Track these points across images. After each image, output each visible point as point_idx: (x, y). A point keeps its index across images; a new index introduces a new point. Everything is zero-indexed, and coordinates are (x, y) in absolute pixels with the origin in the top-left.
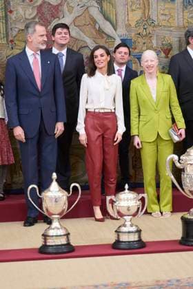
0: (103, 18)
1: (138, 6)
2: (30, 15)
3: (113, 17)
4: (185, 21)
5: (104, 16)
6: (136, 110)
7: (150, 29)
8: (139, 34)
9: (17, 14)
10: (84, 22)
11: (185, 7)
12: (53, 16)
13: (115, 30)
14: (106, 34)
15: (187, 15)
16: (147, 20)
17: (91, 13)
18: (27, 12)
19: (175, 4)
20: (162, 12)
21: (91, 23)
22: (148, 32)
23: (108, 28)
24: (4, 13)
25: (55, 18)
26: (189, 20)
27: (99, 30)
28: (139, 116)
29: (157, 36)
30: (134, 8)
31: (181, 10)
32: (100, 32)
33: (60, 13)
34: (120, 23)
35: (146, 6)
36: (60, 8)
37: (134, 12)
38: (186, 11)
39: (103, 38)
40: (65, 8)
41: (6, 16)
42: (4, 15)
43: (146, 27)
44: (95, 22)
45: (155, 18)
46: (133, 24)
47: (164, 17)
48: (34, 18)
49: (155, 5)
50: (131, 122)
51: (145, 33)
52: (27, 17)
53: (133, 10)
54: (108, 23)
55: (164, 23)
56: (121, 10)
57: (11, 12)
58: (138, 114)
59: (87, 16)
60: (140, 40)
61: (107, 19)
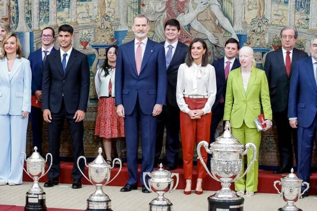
0: (222, 15)
1: (254, 6)
2: (160, 9)
3: (231, 15)
4: (297, 22)
5: (224, 13)
6: (230, 98)
7: (264, 27)
8: (254, 31)
9: (148, 7)
10: (206, 18)
11: (297, 9)
12: (179, 11)
13: (233, 26)
14: (224, 29)
15: (298, 16)
16: (261, 19)
17: (213, 10)
18: (157, 7)
19: (288, 6)
20: (275, 13)
21: (212, 18)
22: (262, 30)
23: (226, 24)
24: (137, 6)
25: (180, 13)
26: (300, 21)
27: (218, 26)
28: (233, 103)
29: (269, 33)
30: (250, 7)
31: (293, 12)
32: (220, 27)
33: (185, 9)
34: (237, 20)
35: (261, 6)
36: (185, 4)
37: (251, 11)
38: (298, 13)
39: (221, 32)
40: (190, 4)
41: (139, 8)
42: (137, 7)
43: (260, 25)
44: (215, 18)
45: (268, 18)
46: (249, 22)
47: (277, 17)
48: (163, 12)
49: (269, 6)
50: (225, 108)
51: (259, 31)
52: (157, 10)
53: (249, 10)
54: (227, 20)
55: (276, 22)
56: (239, 9)
57: (143, 5)
58: (232, 102)
59: (209, 12)
60: (254, 36)
61: (226, 16)
